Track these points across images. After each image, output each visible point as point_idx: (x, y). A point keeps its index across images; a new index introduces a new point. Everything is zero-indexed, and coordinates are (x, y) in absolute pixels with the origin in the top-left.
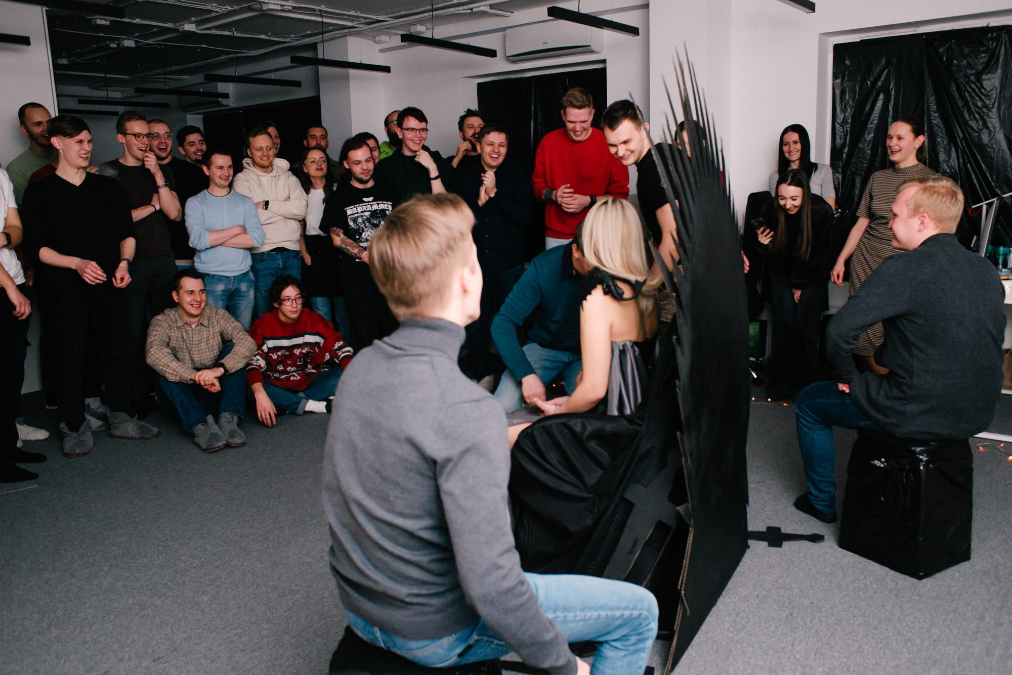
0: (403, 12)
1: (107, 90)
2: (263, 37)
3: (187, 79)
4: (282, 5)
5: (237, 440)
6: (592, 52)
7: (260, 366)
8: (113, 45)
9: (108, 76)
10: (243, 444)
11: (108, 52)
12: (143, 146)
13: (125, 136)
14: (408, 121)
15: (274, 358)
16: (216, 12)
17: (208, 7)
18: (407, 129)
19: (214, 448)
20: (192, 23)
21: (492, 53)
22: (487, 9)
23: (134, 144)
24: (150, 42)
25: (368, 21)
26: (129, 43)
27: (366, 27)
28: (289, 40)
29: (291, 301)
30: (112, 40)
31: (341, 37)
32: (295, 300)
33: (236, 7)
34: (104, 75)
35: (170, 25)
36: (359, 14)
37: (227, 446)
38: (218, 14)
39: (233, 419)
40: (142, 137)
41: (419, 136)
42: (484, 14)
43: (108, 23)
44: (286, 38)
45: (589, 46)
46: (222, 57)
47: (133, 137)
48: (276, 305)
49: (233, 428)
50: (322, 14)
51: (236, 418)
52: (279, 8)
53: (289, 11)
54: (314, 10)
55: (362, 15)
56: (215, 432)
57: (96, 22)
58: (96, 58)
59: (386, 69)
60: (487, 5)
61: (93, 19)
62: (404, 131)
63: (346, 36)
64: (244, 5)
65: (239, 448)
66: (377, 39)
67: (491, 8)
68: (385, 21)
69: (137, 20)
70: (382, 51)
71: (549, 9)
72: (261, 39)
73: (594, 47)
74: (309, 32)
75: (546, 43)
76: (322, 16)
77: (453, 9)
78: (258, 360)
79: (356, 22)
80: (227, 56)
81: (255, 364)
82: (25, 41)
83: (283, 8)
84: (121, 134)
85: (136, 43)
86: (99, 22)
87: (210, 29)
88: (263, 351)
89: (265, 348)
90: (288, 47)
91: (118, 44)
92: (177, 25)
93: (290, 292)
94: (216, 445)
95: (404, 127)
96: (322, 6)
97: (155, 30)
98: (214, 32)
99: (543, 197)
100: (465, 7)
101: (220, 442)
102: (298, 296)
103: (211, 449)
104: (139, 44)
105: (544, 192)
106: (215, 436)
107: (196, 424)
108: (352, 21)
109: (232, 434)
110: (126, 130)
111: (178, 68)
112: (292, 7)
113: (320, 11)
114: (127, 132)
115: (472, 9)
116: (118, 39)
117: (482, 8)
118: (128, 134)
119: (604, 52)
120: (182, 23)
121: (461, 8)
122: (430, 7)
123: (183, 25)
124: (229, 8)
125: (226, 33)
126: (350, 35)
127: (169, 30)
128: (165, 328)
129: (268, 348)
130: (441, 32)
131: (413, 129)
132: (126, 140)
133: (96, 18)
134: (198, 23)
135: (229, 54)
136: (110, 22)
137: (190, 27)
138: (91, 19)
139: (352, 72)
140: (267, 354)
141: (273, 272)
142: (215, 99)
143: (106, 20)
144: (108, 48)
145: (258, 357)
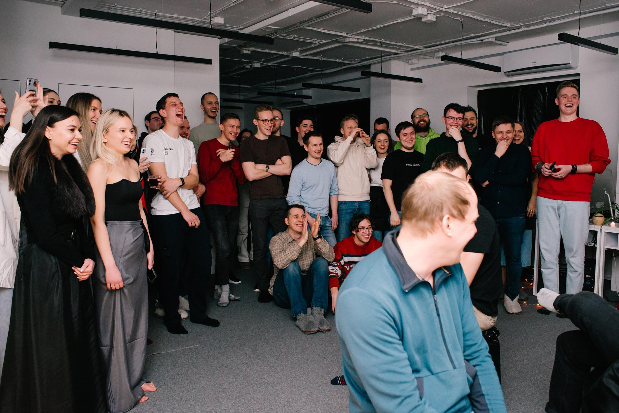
0: (434, 43)
1: (239, 95)
2: (338, 60)
3: (283, 88)
4: (358, 39)
5: (325, 328)
6: (571, 68)
7: (337, 274)
8: (248, 67)
9: (241, 86)
10: (329, 330)
11: (245, 70)
12: (268, 127)
13: (258, 121)
14: (449, 112)
15: (347, 269)
16: (315, 44)
17: (311, 41)
18: (448, 117)
19: (311, 332)
20: (298, 51)
21: (497, 69)
22: (494, 40)
23: (263, 126)
24: (269, 64)
25: (409, 49)
26: (257, 65)
27: (406, 54)
28: (353, 62)
29: (365, 229)
30: (248, 63)
31: (388, 60)
32: (368, 228)
33: (328, 41)
34: (238, 86)
35: (284, 53)
36: (404, 44)
37: (318, 331)
38: (317, 45)
39: (321, 311)
40: (267, 122)
41: (456, 122)
42: (490, 44)
43: (250, 52)
44: (352, 61)
45: (569, 64)
46: (308, 74)
47: (262, 122)
48: (354, 233)
49: (322, 318)
50: (382, 45)
51: (323, 310)
52: (356, 40)
53: (361, 43)
54: (377, 42)
55: (406, 45)
56: (312, 320)
57: (243, 52)
58: (235, 75)
59: (420, 81)
60: (493, 37)
61: (242, 50)
62: (446, 118)
63: (390, 60)
64: (334, 40)
65: (327, 333)
66: (410, 62)
67: (496, 40)
68: (422, 49)
69: (267, 50)
70: (412, 70)
71: (559, 35)
72: (336, 62)
73: (572, 65)
74: (367, 57)
75: (535, 62)
76: (382, 47)
77: (469, 41)
78: (336, 270)
79: (400, 51)
80: (312, 73)
81: (334, 272)
82: (209, 62)
83: (358, 41)
84: (256, 119)
85: (261, 65)
86: (245, 52)
87: (307, 55)
88: (340, 264)
89: (342, 262)
90: (351, 67)
91: (251, 66)
92: (289, 53)
93: (365, 223)
94: (312, 330)
95: (447, 116)
96: (383, 40)
97: (275, 56)
98: (309, 57)
99: (536, 167)
100: (478, 39)
101: (314, 328)
102: (370, 226)
103: (308, 332)
104: (263, 66)
105: (537, 164)
106: (311, 323)
107: (300, 313)
108: (397, 49)
109: (322, 323)
110: (258, 117)
111: (281, 81)
112: (364, 40)
113: (381, 43)
114: (259, 119)
115: (482, 40)
116: (251, 63)
117: (490, 40)
118: (259, 120)
119: (578, 68)
120: (292, 52)
121: (475, 40)
122: (461, 38)
123: (292, 53)
124: (324, 41)
125: (317, 58)
126: (394, 59)
127: (284, 56)
128: (279, 243)
129: (344, 262)
130: (467, 55)
131: (452, 118)
132: (258, 124)
133: (243, 50)
134: (301, 52)
135: (314, 72)
136: (251, 52)
137: (296, 54)
138: (240, 50)
139: (393, 81)
140: (343, 266)
141: (352, 211)
142: (300, 100)
143: (249, 50)
144: (244, 68)
145: (337, 268)
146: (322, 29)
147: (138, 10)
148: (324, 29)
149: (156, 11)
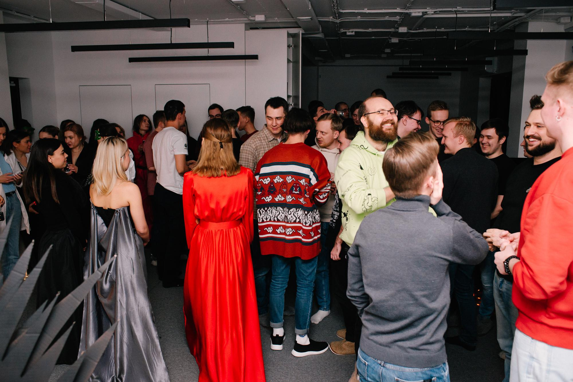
4: (423, 12)
123: (398, 29)
146: (367, 9)
147: (195, 21)
148: (368, 9)
149: (208, 19)
